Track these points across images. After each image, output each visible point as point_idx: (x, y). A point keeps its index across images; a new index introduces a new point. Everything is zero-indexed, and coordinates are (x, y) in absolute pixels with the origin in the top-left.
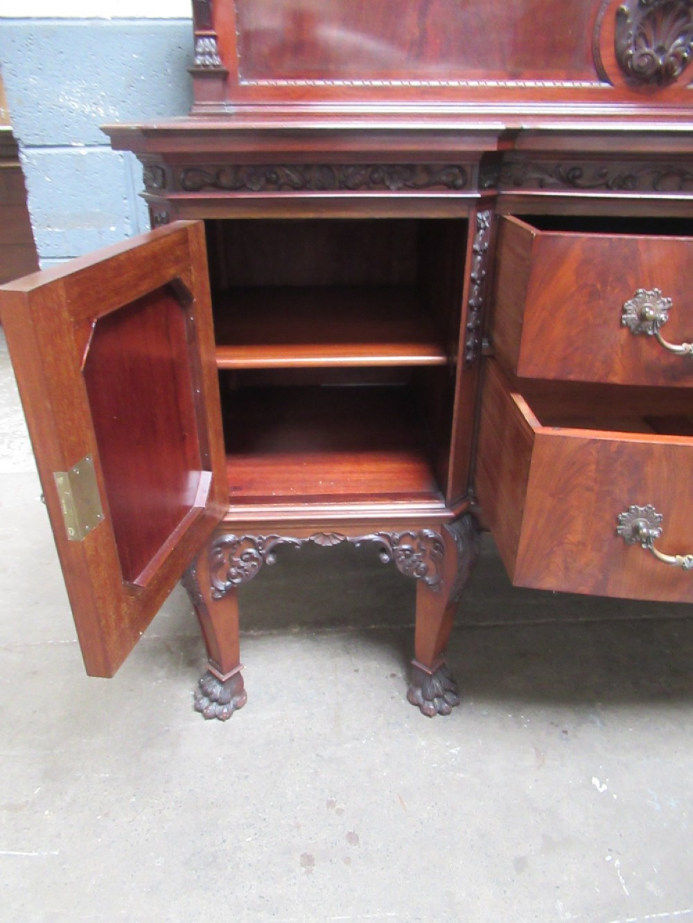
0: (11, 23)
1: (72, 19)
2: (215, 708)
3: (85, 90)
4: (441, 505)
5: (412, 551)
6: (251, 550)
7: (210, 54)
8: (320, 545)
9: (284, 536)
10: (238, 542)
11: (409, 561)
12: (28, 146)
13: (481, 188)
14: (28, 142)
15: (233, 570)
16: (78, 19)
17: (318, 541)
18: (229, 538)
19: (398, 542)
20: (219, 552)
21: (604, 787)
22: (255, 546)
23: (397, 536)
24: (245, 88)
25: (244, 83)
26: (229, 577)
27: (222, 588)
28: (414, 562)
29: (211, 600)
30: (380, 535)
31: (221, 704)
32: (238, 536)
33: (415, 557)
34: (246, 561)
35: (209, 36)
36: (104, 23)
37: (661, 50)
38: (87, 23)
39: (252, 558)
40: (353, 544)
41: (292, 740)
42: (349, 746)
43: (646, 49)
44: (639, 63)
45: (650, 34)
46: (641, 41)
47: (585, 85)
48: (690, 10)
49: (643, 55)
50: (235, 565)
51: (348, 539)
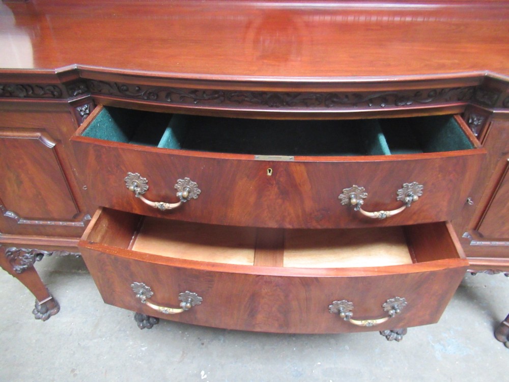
2: (40, 315)
6: (27, 255)
10: (18, 251)
18: (14, 249)
20: (11, 254)
21: (206, 376)
27: (19, 269)
29: (15, 273)
31: (43, 313)
34: (25, 259)
39: (27, 258)
40: (74, 256)
41: (71, 335)
42: (96, 341)
50: (21, 260)
51: (72, 253)
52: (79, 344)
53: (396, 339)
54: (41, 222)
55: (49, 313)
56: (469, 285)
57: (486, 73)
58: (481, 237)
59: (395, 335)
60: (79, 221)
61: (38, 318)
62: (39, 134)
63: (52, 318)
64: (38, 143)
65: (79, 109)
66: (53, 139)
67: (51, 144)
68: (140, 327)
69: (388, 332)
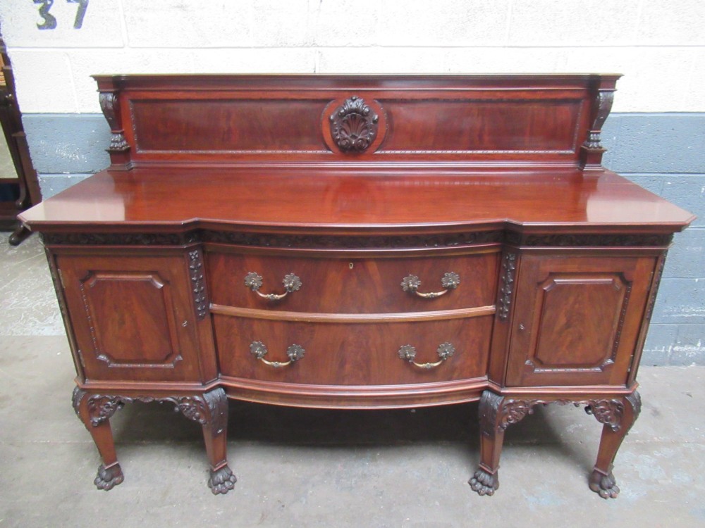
1: (61, 114)
2: (103, 483)
3: (68, 147)
4: (201, 384)
5: (190, 407)
6: (109, 403)
8: (143, 402)
9: (125, 396)
10: (101, 399)
11: (189, 412)
12: (41, 173)
13: (187, 244)
14: (40, 171)
15: (101, 413)
16: (64, 114)
17: (142, 400)
18: (97, 396)
19: (181, 402)
20: (93, 403)
22: (111, 401)
23: (180, 399)
24: (141, 155)
25: (141, 152)
26: (99, 416)
27: (97, 421)
28: (192, 412)
29: (92, 426)
30: (172, 398)
31: (106, 481)
32: (101, 396)
33: (192, 409)
34: (107, 408)
35: (118, 133)
36: (77, 116)
37: (354, 137)
38: (68, 116)
39: (109, 407)
40: (158, 402)
41: (138, 503)
42: (166, 507)
43: (346, 136)
44: (344, 143)
45: (348, 129)
46: (343, 133)
47: (319, 152)
48: (366, 118)
49: (345, 139)
50: (102, 409)
51: (156, 399)
52: (147, 511)
53: (488, 494)
54: (131, 366)
55: (112, 481)
56: (564, 442)
57: (506, 220)
58: (542, 364)
59: (487, 488)
60: (170, 363)
61: (100, 488)
62: (150, 276)
63: (116, 488)
64: (149, 284)
65: (191, 254)
66: (162, 281)
67: (160, 285)
68: (213, 493)
69: (479, 486)
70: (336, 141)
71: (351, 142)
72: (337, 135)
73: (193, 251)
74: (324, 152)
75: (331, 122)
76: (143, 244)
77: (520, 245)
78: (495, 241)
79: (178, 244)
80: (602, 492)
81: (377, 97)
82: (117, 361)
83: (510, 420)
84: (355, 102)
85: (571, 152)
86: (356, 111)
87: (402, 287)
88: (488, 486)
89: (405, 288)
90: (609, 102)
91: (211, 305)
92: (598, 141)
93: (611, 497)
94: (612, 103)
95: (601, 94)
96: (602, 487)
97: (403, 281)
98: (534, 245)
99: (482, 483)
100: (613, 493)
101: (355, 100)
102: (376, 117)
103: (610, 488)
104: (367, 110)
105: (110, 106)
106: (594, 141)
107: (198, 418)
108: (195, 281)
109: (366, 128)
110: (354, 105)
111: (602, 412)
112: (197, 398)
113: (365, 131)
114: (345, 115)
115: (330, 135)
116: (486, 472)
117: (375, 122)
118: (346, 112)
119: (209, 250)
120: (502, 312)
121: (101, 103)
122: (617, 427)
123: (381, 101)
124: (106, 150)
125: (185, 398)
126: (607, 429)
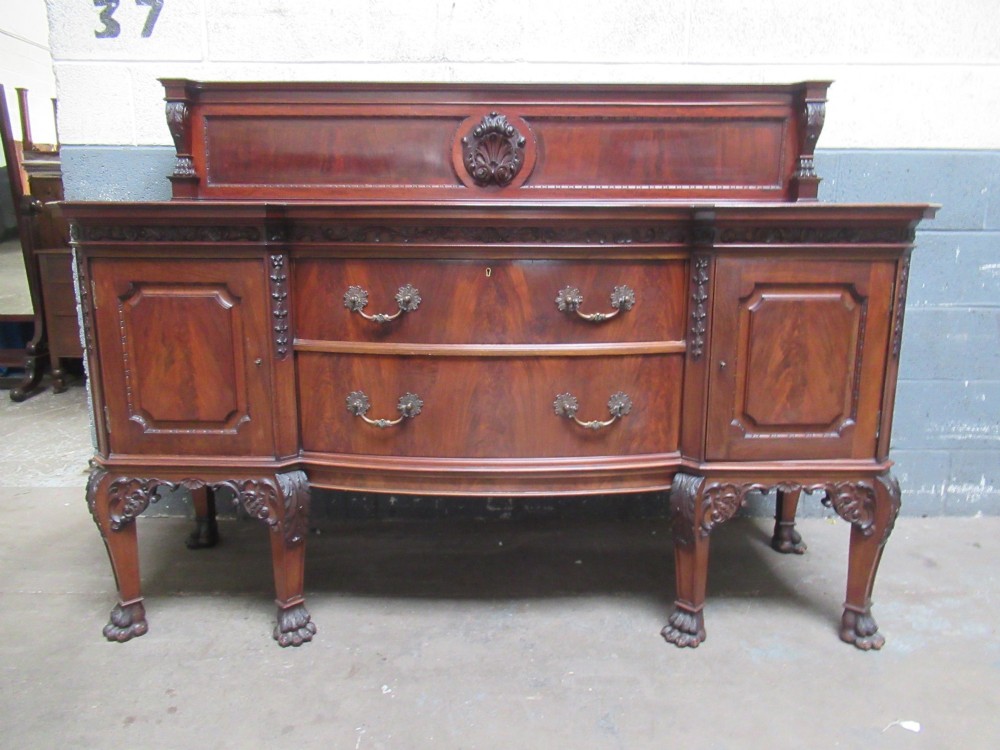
0: (71, 148)
1: (112, 146)
2: (115, 631)
3: (116, 190)
4: (273, 459)
5: (255, 497)
6: (140, 491)
7: (184, 168)
8: (190, 490)
9: (163, 479)
10: (129, 484)
11: (253, 505)
13: (269, 240)
15: (127, 507)
16: (116, 146)
17: (187, 485)
18: (124, 479)
19: (243, 488)
20: (116, 491)
21: (390, 691)
22: (141, 486)
23: (242, 483)
24: (212, 189)
25: (211, 186)
26: (124, 512)
27: (118, 521)
28: (258, 505)
29: (109, 531)
30: (230, 481)
31: (121, 629)
32: (129, 477)
33: (257, 501)
34: (135, 499)
35: (185, 157)
36: (132, 149)
37: (493, 164)
38: (122, 149)
39: (138, 497)
40: (210, 488)
41: (166, 655)
42: (208, 660)
43: (483, 163)
44: (480, 171)
45: (486, 155)
46: (480, 159)
47: (447, 186)
48: (510, 140)
49: (482, 166)
50: (128, 502)
51: (208, 484)
52: (179, 664)
53: (690, 645)
54: (177, 431)
55: (131, 629)
56: (800, 593)
57: (693, 204)
59: (688, 636)
61: (112, 639)
62: (216, 292)
64: (213, 301)
65: (273, 257)
66: (233, 297)
67: (227, 304)
68: (281, 645)
69: (676, 634)
70: (470, 170)
71: (489, 171)
72: (472, 162)
73: (276, 254)
74: (455, 186)
75: (464, 144)
76: (210, 240)
77: (712, 241)
78: (679, 242)
79: (257, 240)
80: (859, 640)
81: (524, 114)
82: (158, 423)
83: (717, 518)
84: (495, 119)
85: (778, 187)
86: (497, 129)
87: (557, 304)
88: (689, 632)
89: (562, 306)
90: (820, 116)
91: (295, 341)
92: (810, 169)
93: (873, 647)
94: (824, 116)
95: (810, 107)
96: (858, 634)
97: (558, 295)
98: (731, 242)
99: (680, 629)
100: (875, 642)
101: (495, 116)
102: (522, 139)
103: (869, 634)
104: (510, 129)
105: (179, 118)
106: (805, 169)
107: (266, 515)
108: (277, 299)
109: (509, 153)
110: (494, 124)
111: (847, 503)
112: (267, 481)
113: (507, 157)
114: (482, 136)
115: (462, 164)
116: (685, 612)
117: (521, 145)
118: (484, 132)
119: (298, 257)
120: (694, 347)
121: (167, 114)
122: (869, 527)
123: (529, 119)
124: (168, 177)
125: (249, 482)
126: (857, 532)
